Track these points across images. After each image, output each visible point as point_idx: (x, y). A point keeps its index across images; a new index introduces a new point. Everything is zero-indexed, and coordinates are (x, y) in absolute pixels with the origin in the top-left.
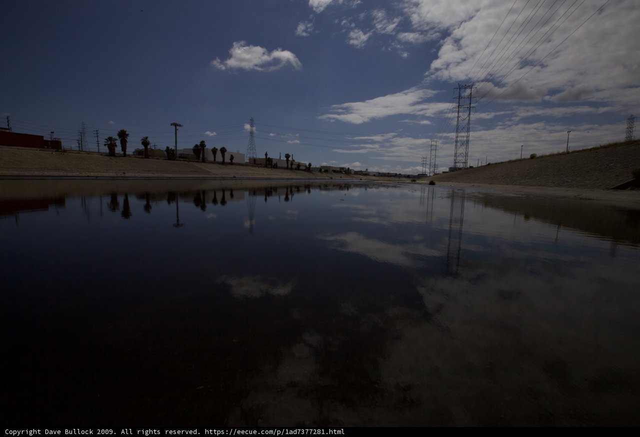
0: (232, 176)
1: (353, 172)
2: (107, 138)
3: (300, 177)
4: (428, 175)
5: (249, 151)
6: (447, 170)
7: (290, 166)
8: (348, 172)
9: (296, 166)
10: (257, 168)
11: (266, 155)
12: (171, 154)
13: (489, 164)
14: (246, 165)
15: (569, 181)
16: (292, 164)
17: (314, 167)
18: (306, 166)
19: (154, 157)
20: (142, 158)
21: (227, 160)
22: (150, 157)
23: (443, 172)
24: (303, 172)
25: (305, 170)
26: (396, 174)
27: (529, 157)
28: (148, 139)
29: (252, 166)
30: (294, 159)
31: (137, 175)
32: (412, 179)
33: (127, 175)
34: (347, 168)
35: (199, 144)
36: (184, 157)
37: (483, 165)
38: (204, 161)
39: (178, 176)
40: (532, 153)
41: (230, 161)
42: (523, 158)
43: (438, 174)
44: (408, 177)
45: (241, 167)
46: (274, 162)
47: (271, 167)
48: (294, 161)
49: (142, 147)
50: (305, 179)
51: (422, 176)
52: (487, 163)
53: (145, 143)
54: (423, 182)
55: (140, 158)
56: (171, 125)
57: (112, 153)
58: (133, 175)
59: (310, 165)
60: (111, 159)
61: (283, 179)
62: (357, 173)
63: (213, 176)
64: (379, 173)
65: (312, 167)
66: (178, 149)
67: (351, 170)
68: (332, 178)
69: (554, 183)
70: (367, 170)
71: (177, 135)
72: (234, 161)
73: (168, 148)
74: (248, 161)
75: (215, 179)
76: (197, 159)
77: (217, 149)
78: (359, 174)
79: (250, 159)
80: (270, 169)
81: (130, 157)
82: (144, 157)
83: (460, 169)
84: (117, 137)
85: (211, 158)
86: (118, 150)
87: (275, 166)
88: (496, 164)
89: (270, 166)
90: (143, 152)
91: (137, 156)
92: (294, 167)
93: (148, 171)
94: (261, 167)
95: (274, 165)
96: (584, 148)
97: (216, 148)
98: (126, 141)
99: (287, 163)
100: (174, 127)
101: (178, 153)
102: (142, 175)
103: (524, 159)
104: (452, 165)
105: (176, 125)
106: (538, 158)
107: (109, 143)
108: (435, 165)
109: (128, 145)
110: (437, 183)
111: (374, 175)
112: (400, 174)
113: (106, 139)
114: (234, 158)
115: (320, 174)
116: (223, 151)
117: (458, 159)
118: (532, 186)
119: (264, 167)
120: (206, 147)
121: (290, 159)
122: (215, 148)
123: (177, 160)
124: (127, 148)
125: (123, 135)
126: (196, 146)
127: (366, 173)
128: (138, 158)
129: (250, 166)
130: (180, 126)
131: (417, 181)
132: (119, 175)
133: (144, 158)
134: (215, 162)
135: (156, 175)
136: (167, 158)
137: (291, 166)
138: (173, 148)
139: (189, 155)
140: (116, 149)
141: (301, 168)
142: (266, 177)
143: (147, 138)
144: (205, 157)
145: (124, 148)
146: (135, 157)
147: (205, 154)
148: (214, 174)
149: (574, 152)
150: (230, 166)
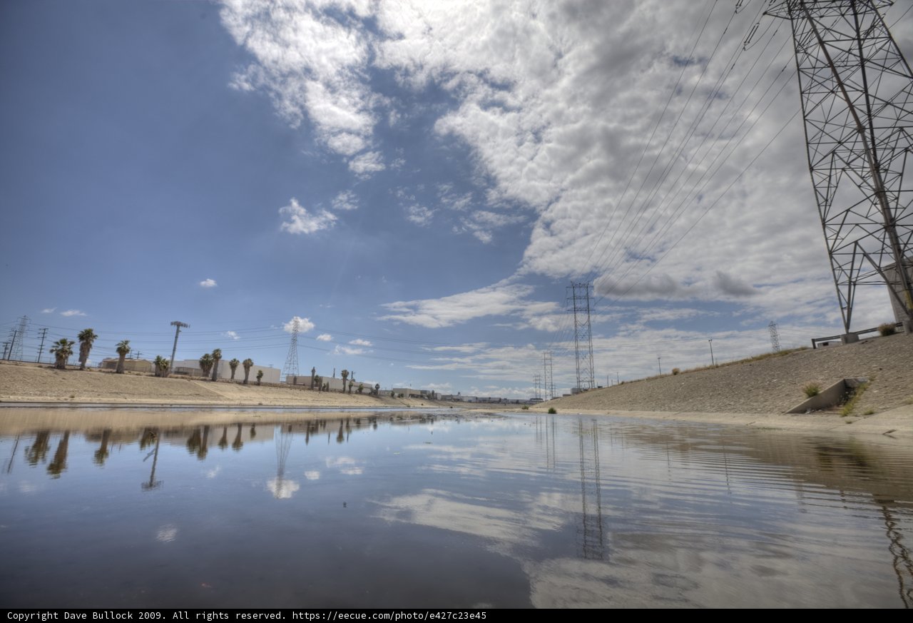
0: (257, 403)
1: (439, 397)
2: (58, 341)
3: (362, 404)
4: (544, 400)
5: (288, 365)
6: (569, 392)
7: (347, 388)
8: (431, 397)
9: (357, 388)
10: (298, 391)
11: (313, 371)
12: (161, 368)
13: (623, 383)
14: (281, 386)
15: (732, 403)
16: (350, 386)
17: (384, 389)
18: (371, 388)
19: (132, 372)
20: (111, 372)
21: (253, 377)
22: (126, 372)
23: (564, 395)
24: (368, 397)
25: (369, 394)
26: (500, 399)
27: (670, 372)
28: (129, 345)
29: (290, 388)
30: (354, 377)
31: (95, 400)
32: (523, 406)
33: (77, 399)
34: (431, 392)
35: (210, 353)
36: (183, 372)
37: (614, 384)
38: (214, 380)
39: (168, 401)
40: (674, 367)
41: (256, 380)
42: (663, 373)
43: (558, 398)
44: (517, 402)
45: (273, 389)
46: (324, 382)
47: (320, 390)
48: (354, 380)
49: (115, 356)
50: (370, 408)
51: (535, 401)
52: (620, 382)
53: (122, 351)
54: (539, 409)
55: (108, 372)
56: (172, 324)
57: (60, 365)
58: (88, 400)
59: (377, 386)
60: (56, 373)
61: (336, 408)
62: (445, 399)
63: (228, 402)
64: (477, 398)
65: (380, 389)
66: (175, 359)
67: (436, 394)
68: (409, 406)
69: (713, 406)
70: (459, 393)
71: (179, 339)
72: (262, 380)
73: (159, 358)
74: (285, 380)
75: (228, 408)
76: (203, 376)
77: (238, 361)
78: (449, 400)
79: (288, 378)
80: (318, 393)
81: (91, 371)
82: (115, 371)
83: (586, 390)
84: (77, 340)
85: (227, 373)
86: (73, 360)
87: (326, 389)
88: (632, 382)
89: (317, 388)
90: (115, 363)
91: (103, 370)
92: (354, 389)
93: (117, 393)
94: (304, 389)
95: (324, 387)
96: (735, 360)
97: (237, 359)
98: (91, 345)
99: (344, 384)
100: (176, 327)
101: (174, 366)
102: (105, 400)
103: (666, 376)
104: (575, 385)
105: (178, 325)
106: (682, 373)
107: (60, 347)
108: (552, 385)
109: (92, 352)
110: (559, 411)
111: (470, 401)
112: (505, 399)
113: (57, 343)
114: (264, 375)
115: (391, 399)
116: (248, 365)
117: (582, 377)
118: (686, 411)
119: (309, 389)
120: (222, 359)
121: (349, 378)
122: (235, 360)
123: (171, 377)
124: (90, 357)
125: (87, 337)
126: (206, 356)
127: (458, 398)
128: (104, 372)
129: (286, 387)
130: (185, 326)
131: (530, 409)
132: (62, 399)
133: (114, 373)
134: (232, 381)
135: (129, 400)
136: (154, 374)
137: (351, 388)
138: (168, 359)
139: (192, 369)
140: (70, 357)
141: (364, 391)
142: (311, 404)
143: (127, 342)
144: (218, 372)
145: (83, 357)
146: (100, 371)
147: (218, 369)
148: (229, 399)
149: (723, 365)
150: (255, 388)
